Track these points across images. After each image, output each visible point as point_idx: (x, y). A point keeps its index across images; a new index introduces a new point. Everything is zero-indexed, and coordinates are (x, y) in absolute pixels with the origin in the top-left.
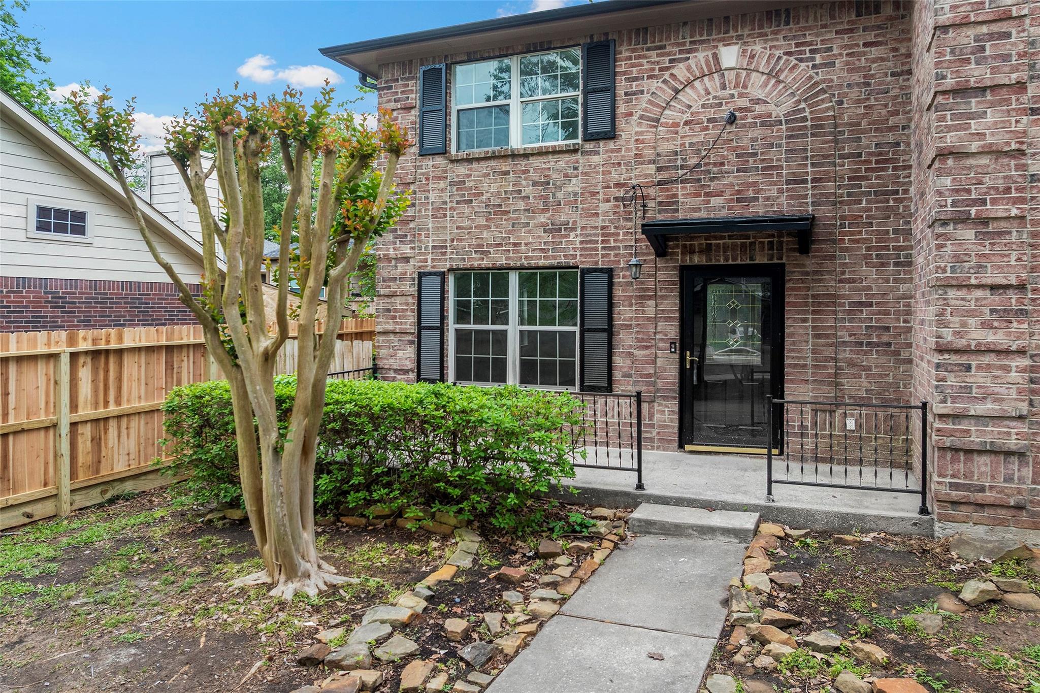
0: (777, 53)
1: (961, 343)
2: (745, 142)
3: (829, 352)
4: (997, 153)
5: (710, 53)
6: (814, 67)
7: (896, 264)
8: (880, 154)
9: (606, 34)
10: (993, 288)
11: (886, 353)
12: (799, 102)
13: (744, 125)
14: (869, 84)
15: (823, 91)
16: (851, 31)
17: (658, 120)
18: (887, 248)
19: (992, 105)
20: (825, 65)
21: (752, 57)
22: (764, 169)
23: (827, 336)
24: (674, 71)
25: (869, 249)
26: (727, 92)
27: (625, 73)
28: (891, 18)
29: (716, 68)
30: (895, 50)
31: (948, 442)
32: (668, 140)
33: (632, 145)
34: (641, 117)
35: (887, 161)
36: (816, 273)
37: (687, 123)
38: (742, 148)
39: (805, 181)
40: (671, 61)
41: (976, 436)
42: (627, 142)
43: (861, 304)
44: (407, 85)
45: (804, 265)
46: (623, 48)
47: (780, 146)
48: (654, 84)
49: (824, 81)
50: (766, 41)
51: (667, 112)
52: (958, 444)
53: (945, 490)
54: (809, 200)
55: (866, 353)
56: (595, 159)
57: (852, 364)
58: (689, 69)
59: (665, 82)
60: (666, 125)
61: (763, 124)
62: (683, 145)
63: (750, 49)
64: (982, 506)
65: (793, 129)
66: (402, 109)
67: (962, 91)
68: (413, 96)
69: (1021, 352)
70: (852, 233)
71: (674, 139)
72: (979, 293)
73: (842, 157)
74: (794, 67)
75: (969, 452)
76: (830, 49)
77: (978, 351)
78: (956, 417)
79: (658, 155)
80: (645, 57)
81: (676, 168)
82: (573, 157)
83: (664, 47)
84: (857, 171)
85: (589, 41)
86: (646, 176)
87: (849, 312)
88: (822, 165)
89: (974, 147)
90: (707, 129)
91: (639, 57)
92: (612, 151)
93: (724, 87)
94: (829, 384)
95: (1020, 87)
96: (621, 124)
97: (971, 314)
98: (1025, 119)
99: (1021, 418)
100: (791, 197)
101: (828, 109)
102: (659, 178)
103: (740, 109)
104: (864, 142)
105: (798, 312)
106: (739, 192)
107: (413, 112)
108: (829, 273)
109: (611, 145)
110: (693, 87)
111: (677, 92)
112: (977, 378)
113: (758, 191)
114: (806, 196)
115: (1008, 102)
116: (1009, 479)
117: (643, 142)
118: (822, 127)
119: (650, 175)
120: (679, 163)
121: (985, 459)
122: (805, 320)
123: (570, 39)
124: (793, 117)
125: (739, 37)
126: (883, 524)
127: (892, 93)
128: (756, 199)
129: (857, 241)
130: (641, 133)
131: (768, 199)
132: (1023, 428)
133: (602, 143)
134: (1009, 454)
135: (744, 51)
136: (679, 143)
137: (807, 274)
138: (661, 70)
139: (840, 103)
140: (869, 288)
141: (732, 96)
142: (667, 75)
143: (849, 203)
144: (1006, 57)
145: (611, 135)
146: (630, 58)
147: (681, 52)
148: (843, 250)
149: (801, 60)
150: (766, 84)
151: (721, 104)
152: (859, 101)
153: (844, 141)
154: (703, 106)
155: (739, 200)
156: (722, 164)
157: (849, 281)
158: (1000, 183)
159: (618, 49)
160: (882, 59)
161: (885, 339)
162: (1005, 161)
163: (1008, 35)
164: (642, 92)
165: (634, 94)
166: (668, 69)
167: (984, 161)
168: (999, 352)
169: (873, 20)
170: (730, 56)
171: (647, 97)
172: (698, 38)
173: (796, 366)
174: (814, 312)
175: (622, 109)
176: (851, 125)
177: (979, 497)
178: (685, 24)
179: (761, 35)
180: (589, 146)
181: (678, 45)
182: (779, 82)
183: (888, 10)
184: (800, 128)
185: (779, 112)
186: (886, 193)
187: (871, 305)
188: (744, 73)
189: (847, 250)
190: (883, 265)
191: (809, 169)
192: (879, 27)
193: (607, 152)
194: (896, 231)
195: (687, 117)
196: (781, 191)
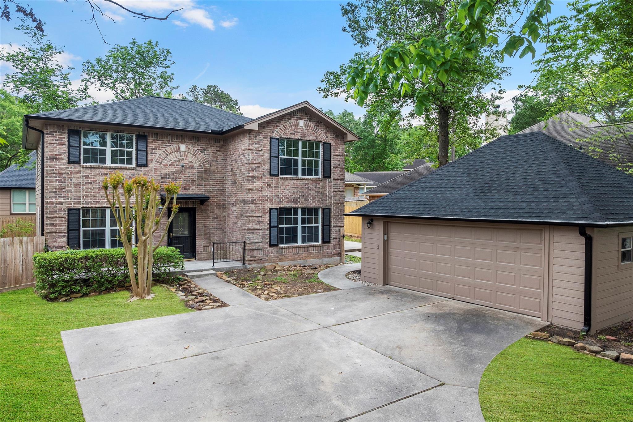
0: (196, 149)
1: (252, 228)
2: (186, 173)
3: (208, 231)
4: (258, 190)
5: (177, 145)
6: (205, 154)
7: (223, 208)
8: (220, 180)
9: (144, 133)
10: (257, 217)
11: (221, 230)
12: (201, 163)
13: (186, 168)
14: (217, 161)
15: (207, 161)
16: (214, 146)
17: (161, 163)
18: (221, 204)
19: (257, 180)
20: (207, 154)
21: (189, 149)
22: (192, 181)
23: (207, 227)
24: (166, 149)
25: (217, 204)
26: (182, 158)
27: (151, 147)
28: (222, 145)
29: (179, 150)
30: (223, 153)
31: (250, 248)
32: (164, 169)
33: (153, 170)
34: (156, 161)
35: (221, 182)
36: (205, 210)
37: (170, 165)
38: (186, 174)
39: (202, 185)
40: (165, 145)
41: (255, 246)
42: (151, 169)
43: (215, 218)
44: (62, 135)
45: (201, 208)
46: (150, 138)
47: (196, 175)
48: (161, 152)
49: (207, 159)
50: (192, 145)
51: (164, 161)
52: (252, 248)
53: (249, 258)
54: (203, 190)
55: (216, 230)
56: (140, 172)
57: (213, 234)
58: (171, 149)
59: (164, 151)
60: (164, 165)
61: (191, 168)
62: (169, 171)
63: (188, 146)
64: (255, 260)
65: (199, 171)
66: (59, 144)
67: (252, 177)
68: (65, 140)
69: (261, 229)
70: (213, 200)
71: (166, 169)
72: (255, 218)
73: (211, 179)
74: (200, 154)
75: (253, 250)
76: (208, 150)
77: (255, 230)
78: (251, 243)
79: (161, 174)
80: (157, 143)
81: (167, 178)
82: (132, 171)
83: (163, 141)
84: (215, 183)
85: (138, 134)
86: (158, 180)
87: (212, 220)
88: (206, 181)
89: (254, 189)
90: (176, 167)
91: (155, 142)
92: (146, 171)
93: (181, 156)
94: (208, 239)
95: (262, 177)
96: (149, 162)
97: (254, 222)
98: (262, 184)
99: (261, 242)
100: (199, 189)
101: (208, 166)
102: (162, 181)
103: (185, 163)
104: (216, 176)
105: (200, 221)
106: (185, 187)
107: (64, 146)
108: (208, 210)
109: (146, 169)
110: (172, 155)
111: (167, 155)
112: (255, 235)
113: (190, 187)
114: (202, 189)
115: (259, 180)
116: (259, 254)
117: (157, 169)
118: (206, 171)
119: (159, 180)
120: (168, 177)
121: (256, 251)
122: (202, 223)
123: (131, 131)
124: (199, 167)
125: (185, 142)
126: (237, 268)
127: (223, 164)
128: (189, 189)
129: (214, 202)
130: (156, 166)
131: (192, 189)
132: (261, 244)
133: (143, 168)
134: (259, 249)
135: (187, 147)
136: (168, 171)
137: (202, 210)
138: (162, 147)
139: (211, 165)
140: (217, 214)
141: (183, 159)
142: (164, 150)
143: (212, 192)
144: (260, 171)
145: (146, 165)
146: (152, 142)
147: (168, 143)
148: (211, 204)
149: (201, 152)
150: (192, 157)
151: (180, 161)
152: (215, 165)
153: (212, 175)
154: (175, 161)
155: (185, 189)
156: (180, 178)
157: (212, 212)
158: (259, 196)
159: (148, 138)
160: (221, 155)
161: (220, 227)
162: (259, 192)
163: (260, 167)
164: (156, 153)
165: (154, 154)
166: (164, 148)
167: (256, 192)
168: (258, 230)
169: (218, 145)
170: (183, 147)
171: (158, 155)
172: (173, 140)
173: (199, 235)
174: (204, 221)
175: (149, 158)
176: (213, 171)
177: (255, 259)
178: (170, 135)
179: (191, 143)
180: (138, 168)
181: (168, 141)
182: (196, 157)
183: (222, 143)
184: (201, 171)
185: (196, 165)
186: (221, 190)
187: (217, 218)
188: (186, 153)
189: (212, 204)
190: (220, 208)
191: (203, 182)
192: (220, 147)
193: (145, 171)
194: (223, 200)
195: (170, 163)
196: (196, 187)
